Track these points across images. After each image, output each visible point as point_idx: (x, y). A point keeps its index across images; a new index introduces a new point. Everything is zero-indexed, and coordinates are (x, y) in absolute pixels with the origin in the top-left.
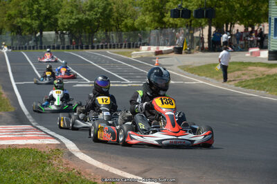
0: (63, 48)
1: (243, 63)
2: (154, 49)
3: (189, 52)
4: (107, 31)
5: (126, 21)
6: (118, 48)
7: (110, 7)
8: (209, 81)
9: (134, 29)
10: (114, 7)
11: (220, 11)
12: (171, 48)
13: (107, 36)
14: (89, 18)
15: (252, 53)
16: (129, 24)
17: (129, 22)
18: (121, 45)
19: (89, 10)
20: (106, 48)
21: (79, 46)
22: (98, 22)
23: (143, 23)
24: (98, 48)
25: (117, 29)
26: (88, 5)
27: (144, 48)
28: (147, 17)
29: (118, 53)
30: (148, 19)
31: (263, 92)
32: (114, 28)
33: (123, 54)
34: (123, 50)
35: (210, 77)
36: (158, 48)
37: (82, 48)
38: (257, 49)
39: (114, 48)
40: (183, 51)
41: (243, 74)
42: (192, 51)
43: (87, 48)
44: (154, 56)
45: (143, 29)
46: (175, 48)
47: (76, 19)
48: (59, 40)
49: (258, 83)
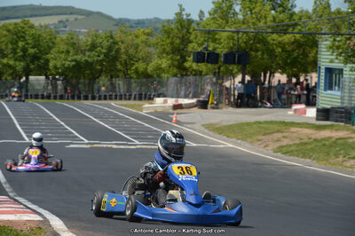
0: (55, 98)
1: (284, 122)
2: (171, 101)
3: (216, 107)
4: (112, 77)
5: (136, 65)
6: (125, 99)
7: (117, 47)
8: (240, 145)
9: (147, 76)
10: (123, 47)
11: (257, 57)
12: (194, 101)
13: (112, 84)
14: (90, 60)
15: (296, 110)
16: (141, 69)
17: (141, 66)
18: (130, 95)
19: (90, 50)
20: (111, 99)
21: (76, 96)
22: (101, 65)
23: (159, 68)
24: (100, 99)
25: (126, 74)
26: (89, 43)
27: (159, 101)
28: (164, 60)
29: (126, 106)
30: (165, 63)
31: (309, 160)
32: (121, 74)
33: (132, 107)
34: (132, 102)
35: (242, 139)
36: (177, 101)
37: (79, 98)
38: (303, 106)
39: (121, 99)
40: (209, 106)
41: (284, 137)
42: (220, 105)
43: (86, 98)
44: (171, 111)
45: (159, 76)
46: (199, 101)
47: (72, 61)
48: (50, 87)
49: (303, 149)
